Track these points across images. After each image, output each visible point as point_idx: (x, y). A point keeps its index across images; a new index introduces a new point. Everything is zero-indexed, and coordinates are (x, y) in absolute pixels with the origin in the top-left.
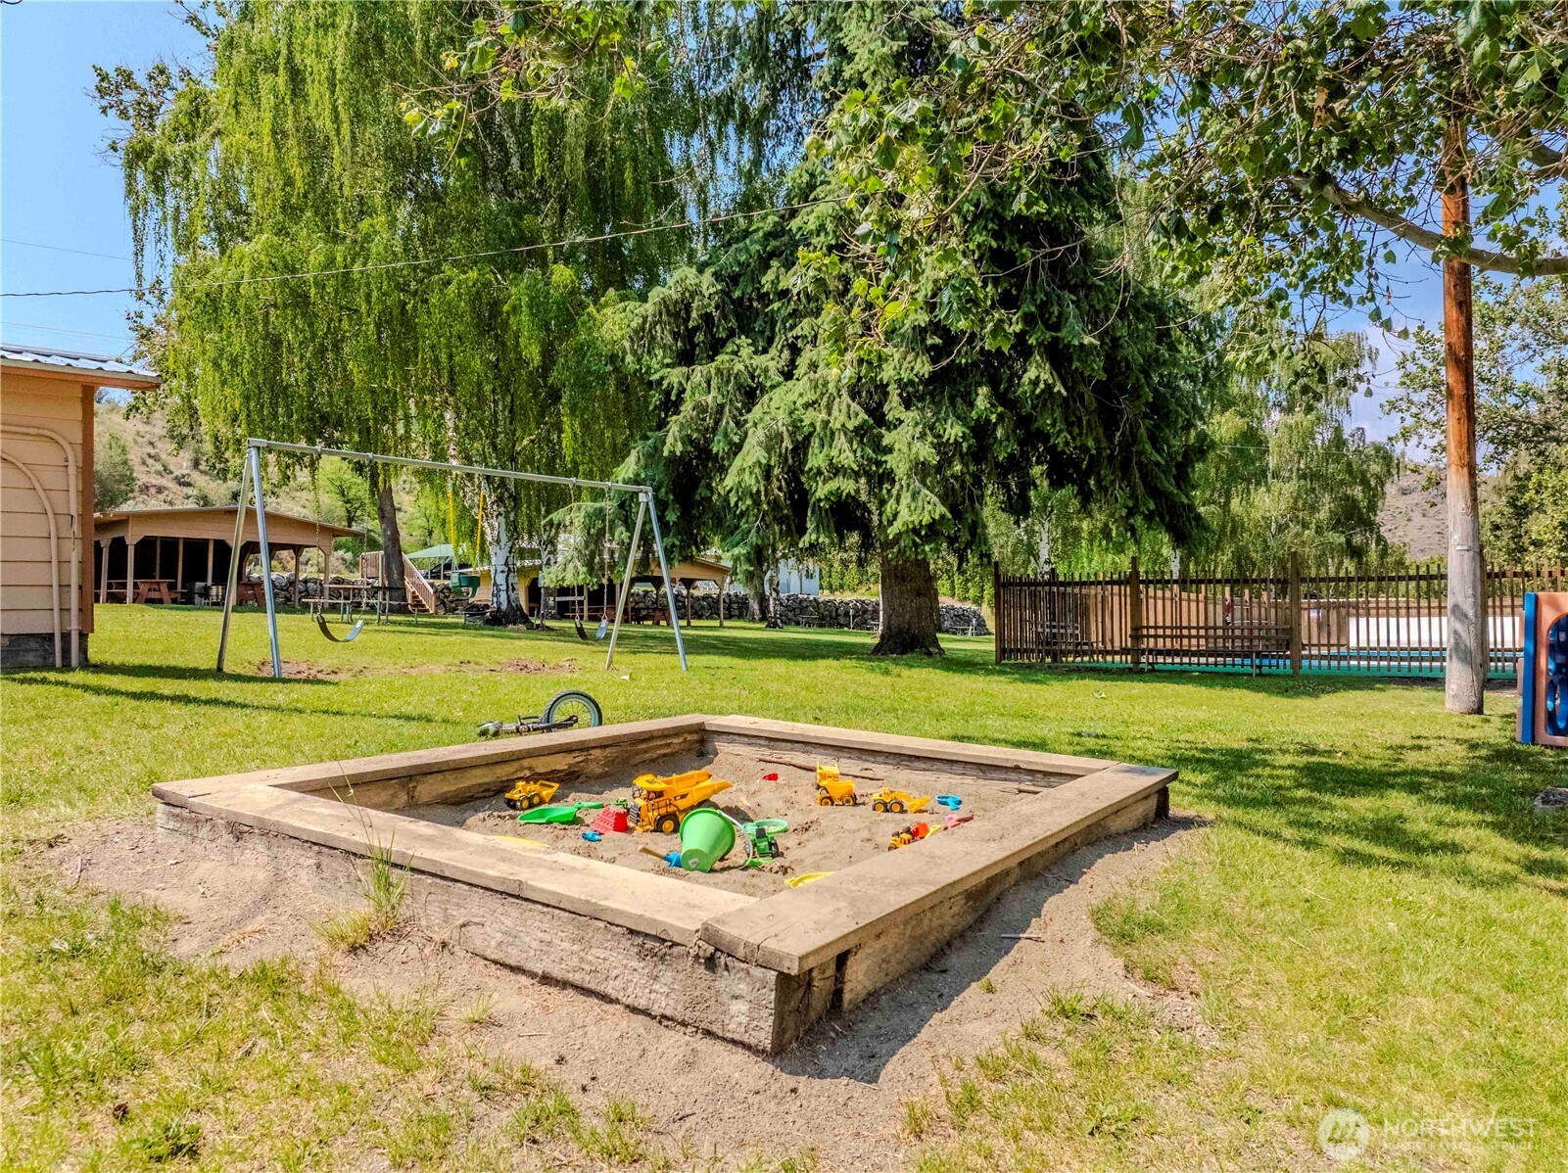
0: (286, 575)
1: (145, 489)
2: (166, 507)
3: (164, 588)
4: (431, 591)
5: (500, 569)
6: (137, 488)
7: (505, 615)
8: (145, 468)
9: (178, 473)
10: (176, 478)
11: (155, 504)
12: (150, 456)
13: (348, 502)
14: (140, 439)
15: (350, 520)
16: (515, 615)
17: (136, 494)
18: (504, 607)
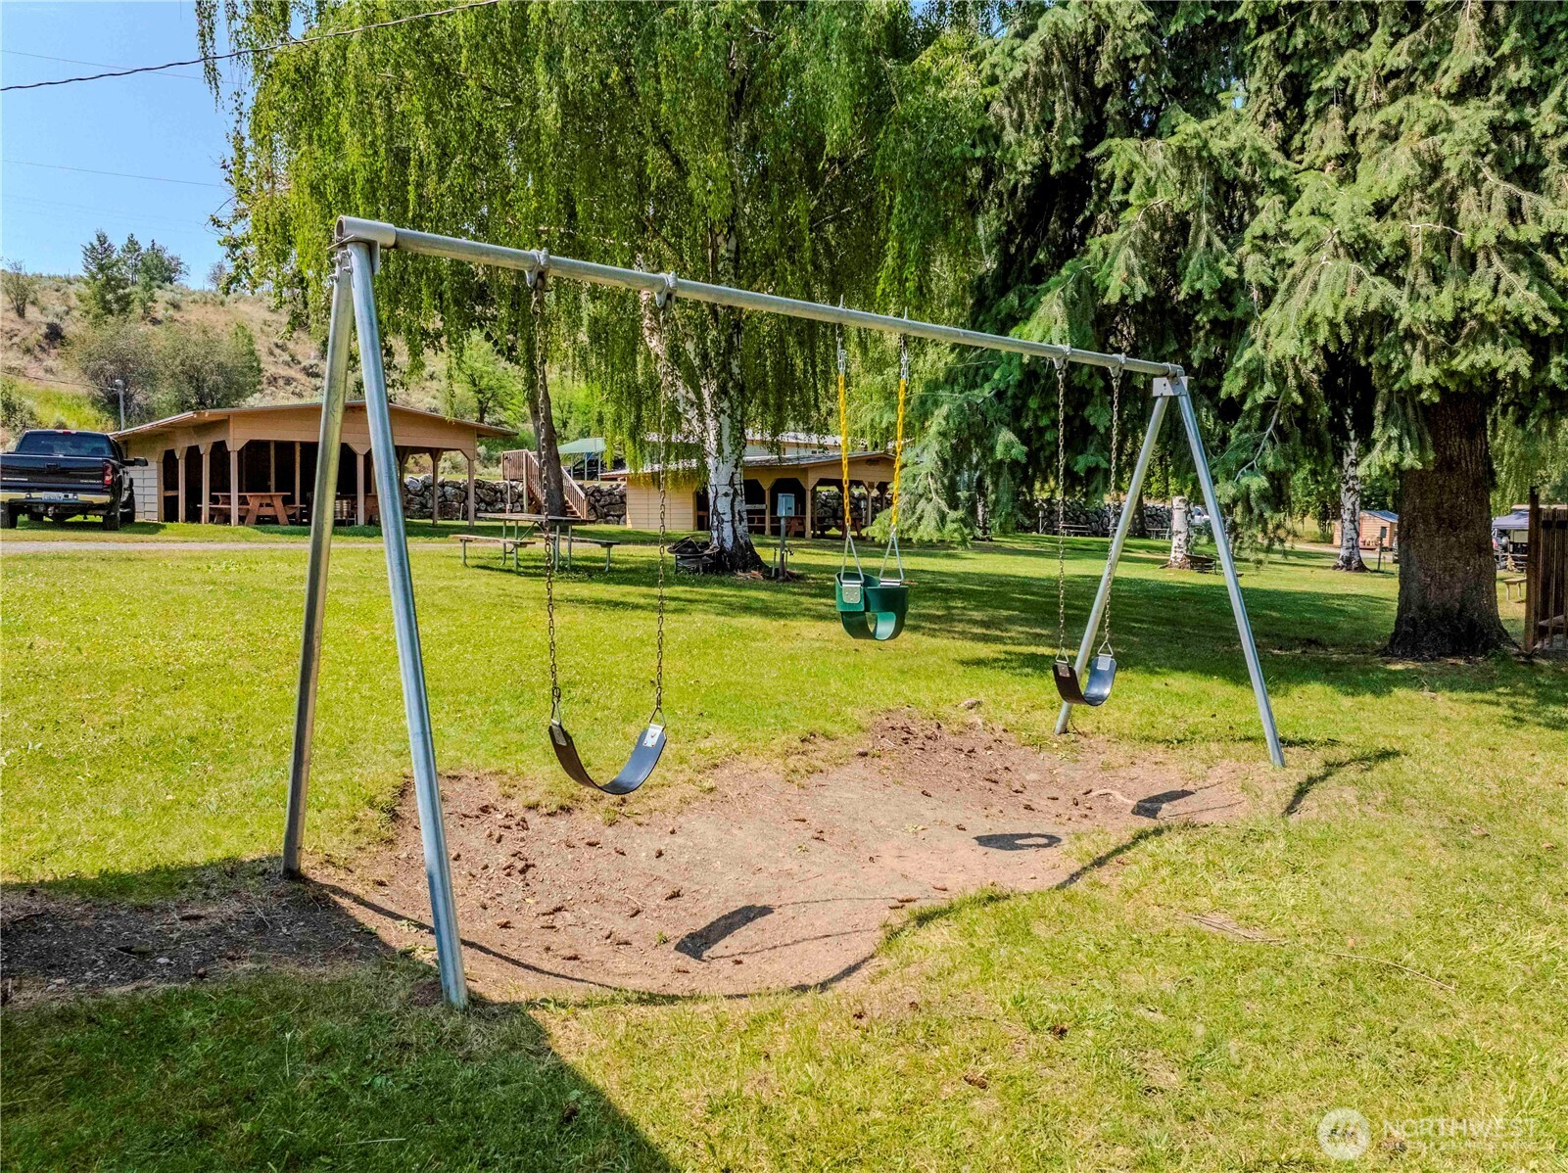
0: (421, 477)
1: (273, 380)
2: (295, 401)
3: (278, 503)
4: (583, 495)
5: (722, 490)
6: (264, 380)
7: (731, 556)
8: (272, 359)
9: (306, 363)
10: (304, 369)
11: (283, 399)
12: (277, 346)
13: (480, 391)
14: (266, 328)
15: (483, 411)
16: (744, 556)
17: (265, 386)
18: (729, 544)
